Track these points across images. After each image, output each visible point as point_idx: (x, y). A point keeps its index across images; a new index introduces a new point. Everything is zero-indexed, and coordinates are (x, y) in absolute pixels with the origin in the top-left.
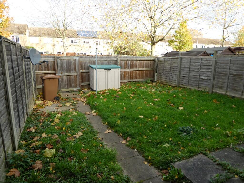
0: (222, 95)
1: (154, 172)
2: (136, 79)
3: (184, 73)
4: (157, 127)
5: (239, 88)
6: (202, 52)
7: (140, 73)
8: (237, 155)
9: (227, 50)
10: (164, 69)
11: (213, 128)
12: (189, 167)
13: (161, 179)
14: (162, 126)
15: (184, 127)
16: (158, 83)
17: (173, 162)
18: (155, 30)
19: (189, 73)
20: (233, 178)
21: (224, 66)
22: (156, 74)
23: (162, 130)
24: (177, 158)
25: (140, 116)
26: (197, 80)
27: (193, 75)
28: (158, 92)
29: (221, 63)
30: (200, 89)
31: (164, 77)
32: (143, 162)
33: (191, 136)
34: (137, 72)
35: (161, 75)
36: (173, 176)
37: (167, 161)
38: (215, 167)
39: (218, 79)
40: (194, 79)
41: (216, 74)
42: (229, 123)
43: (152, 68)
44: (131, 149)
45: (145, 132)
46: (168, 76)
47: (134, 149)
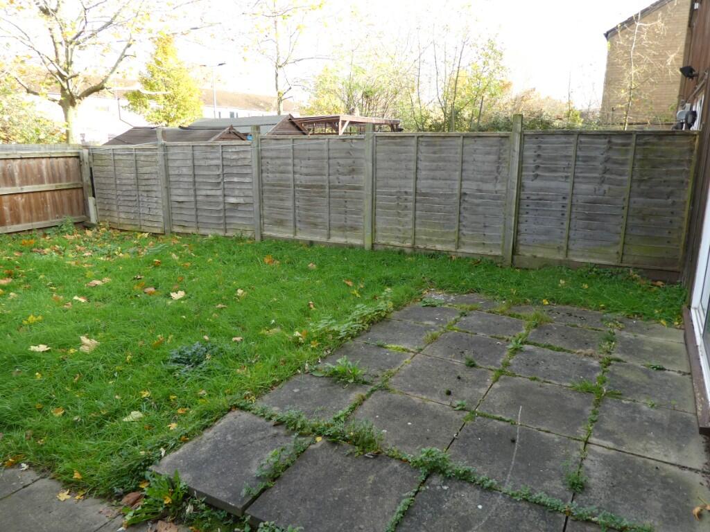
0: (287, 241)
1: (95, 515)
2: (18, 222)
3: (180, 192)
4: (101, 367)
5: (320, 220)
6: (224, 129)
7: (30, 203)
8: (321, 386)
9: (286, 123)
10: (116, 184)
11: (262, 332)
12: (203, 458)
13: (121, 526)
14: (116, 362)
15: (185, 347)
16: (104, 229)
17: (153, 461)
18: (67, 57)
19: (195, 190)
20: (312, 447)
21: (280, 166)
22: (91, 200)
23: (116, 375)
24: (165, 445)
25: (32, 348)
26: (219, 209)
27: (207, 196)
28: (102, 258)
29: (272, 158)
30: (229, 234)
31: (121, 208)
32: (54, 497)
33: (205, 369)
34: (15, 198)
35: (111, 201)
36: (156, 501)
37: (136, 463)
38: (269, 435)
39: (271, 202)
40: (211, 205)
41: (265, 187)
42: (301, 310)
43: (76, 182)
44: (6, 468)
45: (57, 396)
46: (135, 203)
47: (16, 464)
